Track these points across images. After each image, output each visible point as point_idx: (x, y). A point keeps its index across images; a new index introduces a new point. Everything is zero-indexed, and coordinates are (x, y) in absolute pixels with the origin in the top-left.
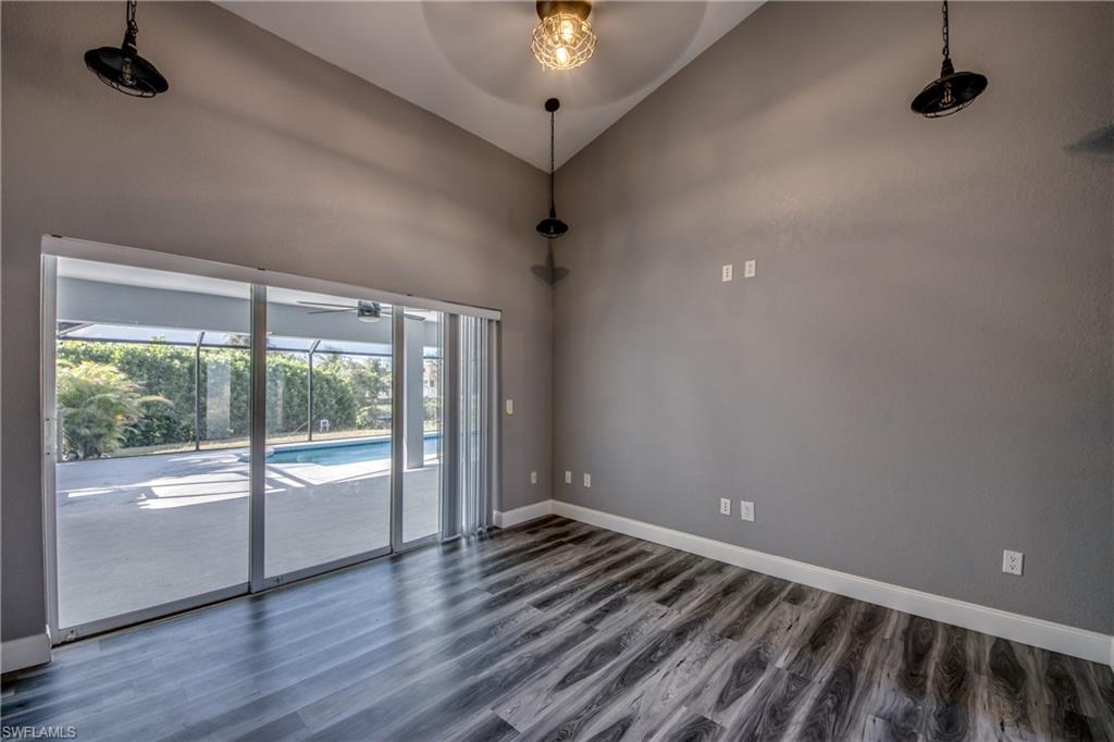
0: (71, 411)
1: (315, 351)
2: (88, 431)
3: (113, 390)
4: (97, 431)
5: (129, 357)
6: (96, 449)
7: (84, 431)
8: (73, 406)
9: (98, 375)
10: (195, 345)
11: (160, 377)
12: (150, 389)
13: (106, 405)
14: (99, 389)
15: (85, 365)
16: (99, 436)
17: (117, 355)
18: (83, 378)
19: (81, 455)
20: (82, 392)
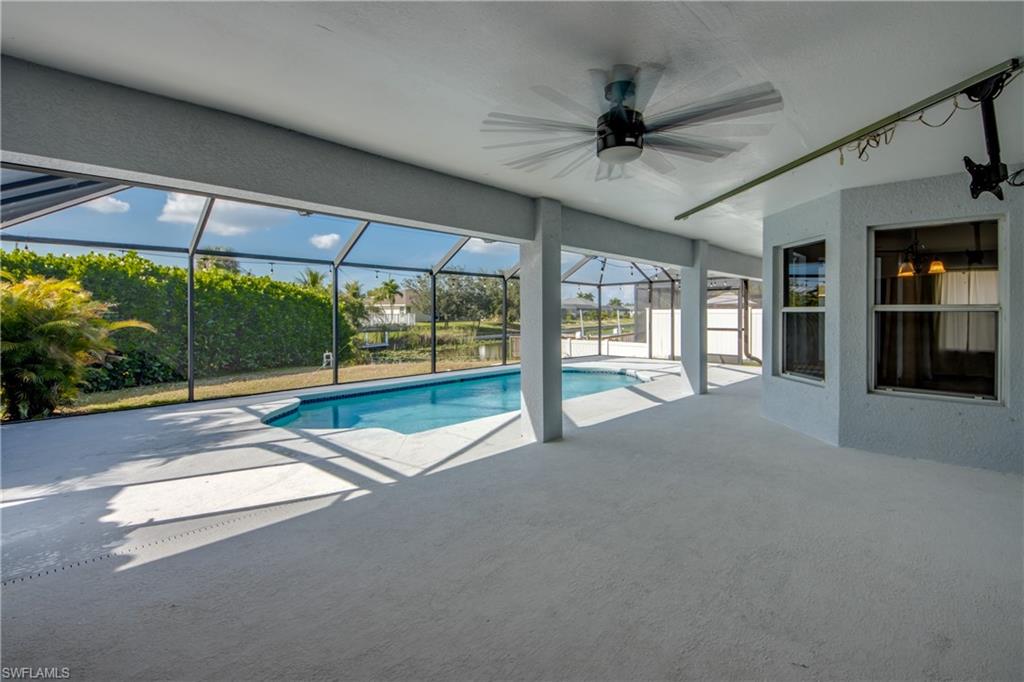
0: (10, 346)
1: (342, 263)
2: (34, 376)
3: (70, 316)
4: (48, 375)
5: (92, 272)
6: (47, 401)
7: (28, 377)
8: (13, 340)
9: (48, 295)
10: (187, 251)
11: (131, 300)
12: (121, 314)
13: (60, 337)
14: (51, 315)
15: (30, 281)
16: (50, 383)
17: (76, 269)
18: (27, 298)
19: (24, 412)
20: (26, 319)
